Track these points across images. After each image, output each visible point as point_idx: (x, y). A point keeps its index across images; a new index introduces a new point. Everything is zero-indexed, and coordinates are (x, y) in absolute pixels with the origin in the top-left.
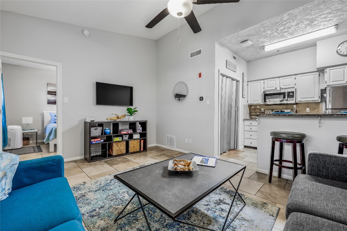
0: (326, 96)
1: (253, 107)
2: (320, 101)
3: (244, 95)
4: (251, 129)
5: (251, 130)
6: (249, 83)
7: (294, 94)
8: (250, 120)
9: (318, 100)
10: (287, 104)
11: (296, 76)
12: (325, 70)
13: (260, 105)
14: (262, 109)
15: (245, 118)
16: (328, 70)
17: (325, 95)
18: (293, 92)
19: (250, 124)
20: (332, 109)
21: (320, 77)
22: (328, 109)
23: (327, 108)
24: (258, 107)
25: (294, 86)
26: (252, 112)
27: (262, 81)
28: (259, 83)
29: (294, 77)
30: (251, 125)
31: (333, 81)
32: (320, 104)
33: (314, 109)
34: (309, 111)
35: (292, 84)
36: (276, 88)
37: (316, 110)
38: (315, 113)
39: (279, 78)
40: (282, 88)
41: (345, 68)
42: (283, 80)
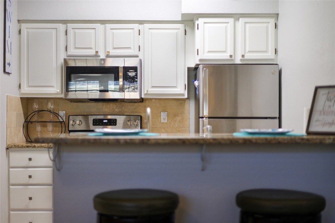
0: (199, 86)
1: (36, 107)
2: (186, 96)
3: (9, 64)
4: (30, 177)
5: (31, 181)
6: (24, 26)
7: (136, 75)
8: (28, 147)
9: (183, 95)
10: (123, 101)
11: (141, 27)
12: (196, 23)
13: (55, 100)
14: (62, 113)
15: (10, 142)
16: (200, 21)
17: (196, 83)
18: (135, 69)
19: (26, 163)
20: (209, 118)
21: (187, 36)
22: (202, 118)
23: (201, 116)
24: (50, 106)
25: (136, 53)
26: (32, 122)
27: (62, 27)
28: (54, 31)
29: (136, 26)
30: (31, 164)
31: (209, 52)
32: (185, 102)
33: (175, 115)
34: (166, 121)
35: (132, 47)
36: (97, 52)
37: (178, 119)
38: (176, 124)
39: (104, 25)
40: (111, 54)
41: (228, 23)
42: (113, 33)
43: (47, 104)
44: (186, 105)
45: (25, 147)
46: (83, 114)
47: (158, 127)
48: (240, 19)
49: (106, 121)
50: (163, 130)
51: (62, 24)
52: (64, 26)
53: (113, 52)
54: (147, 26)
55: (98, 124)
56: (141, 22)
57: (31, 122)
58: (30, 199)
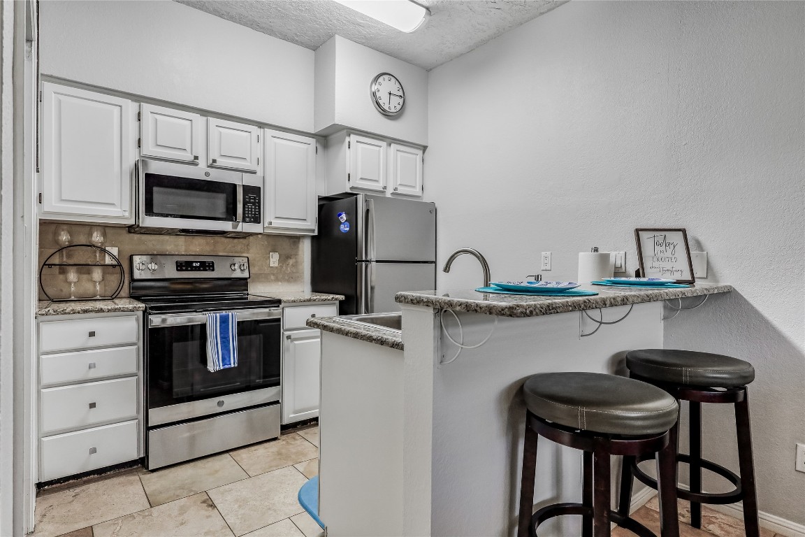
2: (316, 233)
5: (93, 373)
6: (50, 86)
8: (86, 311)
9: (313, 231)
11: (260, 132)
12: (347, 140)
18: (256, 190)
21: (317, 155)
27: (130, 106)
28: (116, 109)
29: (253, 129)
30: (92, 342)
31: (361, 178)
32: (299, 242)
33: (288, 257)
34: (276, 265)
35: (248, 158)
36: (196, 158)
37: (291, 262)
38: (289, 269)
39: (205, 118)
40: (217, 164)
41: (380, 147)
42: (221, 133)
43: (90, 235)
44: (301, 245)
45: (79, 313)
46: (151, 253)
47: (266, 272)
48: (393, 145)
49: (198, 264)
50: (272, 277)
51: (132, 101)
52: (136, 105)
53: (222, 162)
54: (269, 132)
55: (184, 268)
56: (261, 125)
57: (49, 265)
58: (93, 405)
